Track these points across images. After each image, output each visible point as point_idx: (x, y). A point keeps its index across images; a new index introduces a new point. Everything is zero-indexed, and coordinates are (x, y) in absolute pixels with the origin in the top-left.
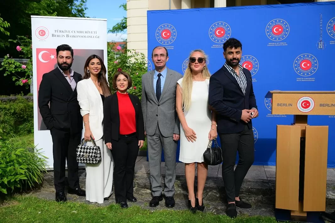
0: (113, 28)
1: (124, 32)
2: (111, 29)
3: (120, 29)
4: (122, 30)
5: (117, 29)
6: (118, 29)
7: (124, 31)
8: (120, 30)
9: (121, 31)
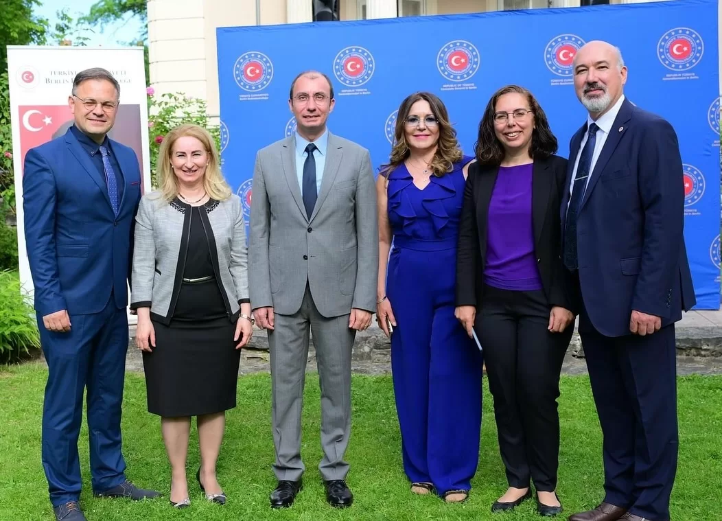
0: (92, 9)
1: (124, 22)
2: (87, 13)
3: (113, 14)
4: (117, 16)
5: (105, 12)
6: (107, 13)
7: (123, 19)
8: (112, 17)
9: (115, 19)
